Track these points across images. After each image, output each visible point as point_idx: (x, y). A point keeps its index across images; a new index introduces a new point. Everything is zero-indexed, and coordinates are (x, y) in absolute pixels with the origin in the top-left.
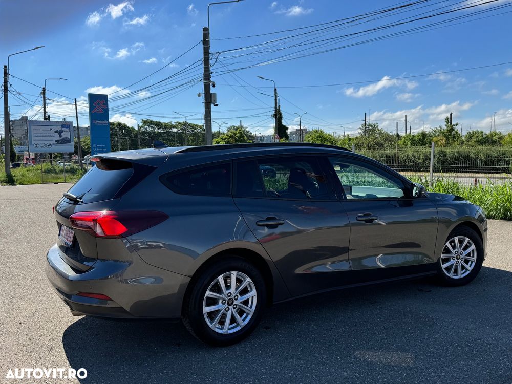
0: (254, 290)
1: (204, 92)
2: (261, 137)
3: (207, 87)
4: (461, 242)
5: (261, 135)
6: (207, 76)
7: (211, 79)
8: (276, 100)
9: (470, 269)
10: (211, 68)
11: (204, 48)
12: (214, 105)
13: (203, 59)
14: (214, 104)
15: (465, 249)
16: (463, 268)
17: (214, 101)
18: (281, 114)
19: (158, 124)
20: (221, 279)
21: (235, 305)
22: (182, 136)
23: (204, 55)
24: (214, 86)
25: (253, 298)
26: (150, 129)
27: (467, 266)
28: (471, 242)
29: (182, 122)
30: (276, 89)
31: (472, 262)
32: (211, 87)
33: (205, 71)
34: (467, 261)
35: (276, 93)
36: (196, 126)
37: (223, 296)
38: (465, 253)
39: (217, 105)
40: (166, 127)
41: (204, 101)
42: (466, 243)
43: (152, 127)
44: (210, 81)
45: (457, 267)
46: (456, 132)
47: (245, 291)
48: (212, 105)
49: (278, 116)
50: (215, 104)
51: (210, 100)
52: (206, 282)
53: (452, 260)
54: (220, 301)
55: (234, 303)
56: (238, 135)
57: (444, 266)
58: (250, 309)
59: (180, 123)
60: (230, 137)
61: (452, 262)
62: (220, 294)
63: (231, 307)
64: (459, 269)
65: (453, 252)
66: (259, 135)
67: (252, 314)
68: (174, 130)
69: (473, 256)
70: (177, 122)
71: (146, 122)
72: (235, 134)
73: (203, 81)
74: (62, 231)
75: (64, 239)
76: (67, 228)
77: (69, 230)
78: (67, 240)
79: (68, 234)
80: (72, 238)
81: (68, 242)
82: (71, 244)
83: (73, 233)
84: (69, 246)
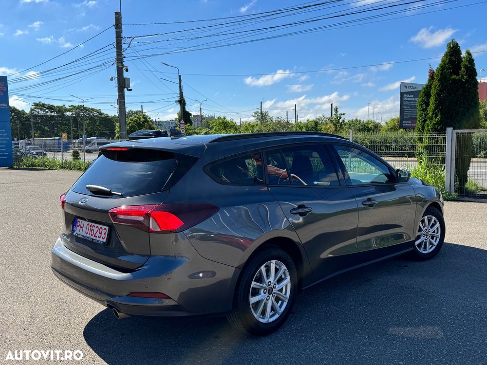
0: (288, 277)
1: (117, 77)
2: (159, 122)
3: (120, 72)
4: (429, 221)
5: (160, 120)
6: (120, 60)
7: (123, 63)
8: (180, 87)
9: (436, 244)
10: (123, 53)
11: (117, 32)
12: (128, 90)
13: (115, 44)
14: (127, 88)
15: (432, 227)
16: (431, 243)
17: (128, 85)
18: (184, 101)
19: (51, 108)
20: (263, 268)
21: (274, 293)
22: (77, 119)
23: (117, 40)
24: (127, 71)
25: (286, 286)
26: (42, 113)
27: (433, 241)
28: (437, 220)
29: (77, 105)
30: (180, 76)
31: (437, 238)
32: (124, 71)
33: (118, 55)
34: (432, 238)
35: (180, 79)
36: (92, 109)
37: (264, 285)
38: (432, 230)
39: (131, 90)
40: (61, 110)
41: (117, 85)
42: (432, 222)
43: (44, 111)
44: (123, 65)
45: (426, 243)
46: (343, 121)
47: (280, 280)
48: (125, 89)
49: (182, 102)
50: (129, 89)
51: (123, 84)
52: (252, 273)
53: (422, 237)
54: (262, 291)
55: (274, 292)
56: (142, 120)
57: (417, 243)
58: (285, 296)
59: (75, 107)
60: (135, 121)
61: (422, 239)
62: (261, 283)
63: (271, 296)
64: (428, 244)
65: (424, 229)
66: (158, 120)
67: (287, 301)
68: (69, 114)
69: (437, 233)
70: (72, 106)
71: (37, 105)
72: (140, 119)
73: (115, 65)
74: (79, 226)
75: (88, 235)
76: (90, 224)
77: (96, 225)
78: (95, 236)
79: (96, 230)
80: (105, 234)
81: (97, 239)
82: (105, 240)
83: (105, 229)
84: (102, 243)
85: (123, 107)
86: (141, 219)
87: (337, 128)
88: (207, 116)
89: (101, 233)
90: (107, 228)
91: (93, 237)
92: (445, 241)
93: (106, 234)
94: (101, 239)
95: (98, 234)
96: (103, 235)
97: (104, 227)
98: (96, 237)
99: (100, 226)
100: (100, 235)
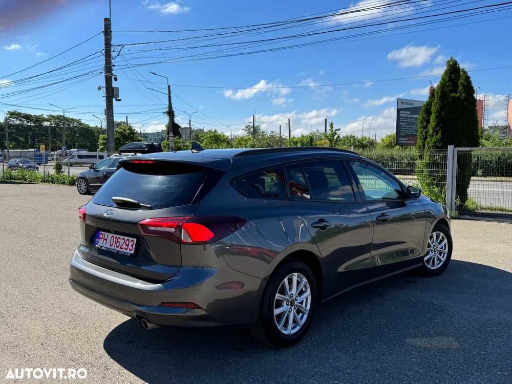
0: (309, 290)
1: (105, 85)
2: (144, 134)
3: (108, 81)
4: (437, 237)
5: (145, 132)
6: (108, 68)
7: (112, 72)
8: (170, 97)
9: (443, 260)
10: (112, 61)
11: (106, 40)
12: (116, 100)
13: (104, 51)
14: (116, 98)
15: (439, 243)
16: (439, 259)
17: (117, 95)
18: (173, 112)
19: (27, 117)
20: (286, 280)
21: (296, 305)
23: (106, 47)
24: (116, 80)
25: (307, 299)
26: (18, 122)
27: (441, 257)
28: (445, 237)
29: (56, 115)
30: (169, 86)
31: (444, 254)
32: (113, 80)
33: (106, 63)
34: (440, 254)
35: (169, 90)
36: (73, 119)
37: (287, 297)
38: (440, 246)
39: (119, 100)
40: (38, 120)
41: (105, 95)
42: (440, 238)
43: (20, 120)
44: (112, 74)
45: (434, 259)
46: (339, 137)
47: (301, 293)
48: (114, 99)
49: (171, 113)
50: (118, 99)
51: (111, 94)
52: (277, 285)
53: (431, 253)
54: (285, 303)
55: (295, 304)
56: (128, 131)
57: (426, 258)
58: (305, 308)
59: (54, 117)
60: (119, 133)
61: (431, 254)
62: (284, 295)
63: (293, 308)
64: (436, 260)
65: (432, 245)
66: (143, 132)
67: (307, 313)
68: (47, 124)
69: (445, 249)
70: (50, 115)
71: (12, 114)
72: (125, 131)
73: (104, 74)
74: (101, 238)
75: (113, 247)
76: (115, 236)
77: (122, 237)
78: (121, 248)
79: (121, 242)
80: (132, 246)
81: (124, 250)
82: (132, 252)
83: (132, 241)
84: (129, 255)
85: (112, 118)
86: (173, 230)
87: (332, 144)
88: (196, 129)
89: (128, 245)
90: (135, 240)
91: (119, 249)
92: (452, 258)
93: (134, 246)
94: (128, 251)
95: (124, 246)
96: (130, 247)
97: (131, 239)
98: (123, 249)
99: (126, 238)
100: (126, 247)
